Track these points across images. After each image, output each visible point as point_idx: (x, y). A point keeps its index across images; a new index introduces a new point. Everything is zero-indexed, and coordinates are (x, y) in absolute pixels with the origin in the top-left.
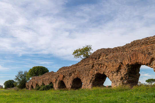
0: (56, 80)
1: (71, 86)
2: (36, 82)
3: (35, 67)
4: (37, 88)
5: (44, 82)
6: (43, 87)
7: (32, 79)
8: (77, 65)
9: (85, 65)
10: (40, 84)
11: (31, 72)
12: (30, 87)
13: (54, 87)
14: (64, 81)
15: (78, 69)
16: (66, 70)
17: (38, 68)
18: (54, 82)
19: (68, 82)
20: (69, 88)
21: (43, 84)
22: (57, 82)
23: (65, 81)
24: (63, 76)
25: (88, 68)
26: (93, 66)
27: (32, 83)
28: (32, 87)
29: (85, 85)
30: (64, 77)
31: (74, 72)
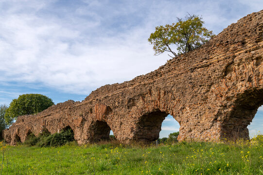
0: (84, 120)
1: (132, 135)
2: (27, 127)
3: (24, 96)
4: (31, 140)
5: (47, 127)
6: (46, 139)
7: (18, 122)
8: (157, 73)
9: (192, 70)
10: (37, 131)
11: (15, 106)
12: (13, 138)
13: (75, 138)
14: (108, 121)
15: (161, 85)
16: (115, 93)
17: (32, 97)
18: (78, 125)
19: (121, 124)
20: (127, 139)
21: (46, 132)
22: (86, 125)
23: (113, 121)
24: (105, 108)
25: (206, 77)
26: (227, 71)
27: (19, 130)
28: (18, 139)
29: (190, 131)
30: (109, 110)
31: (143, 96)
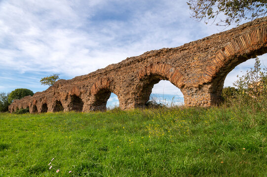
0: (31, 104)
2: (17, 105)
3: (18, 89)
5: (23, 106)
8: (46, 91)
9: (50, 92)
10: (20, 107)
11: (13, 95)
12: (12, 110)
13: (30, 111)
15: (46, 95)
16: (38, 95)
17: (21, 90)
18: (30, 106)
21: (22, 108)
23: (37, 106)
26: (54, 94)
27: (14, 106)
29: (49, 110)
30: (36, 102)
